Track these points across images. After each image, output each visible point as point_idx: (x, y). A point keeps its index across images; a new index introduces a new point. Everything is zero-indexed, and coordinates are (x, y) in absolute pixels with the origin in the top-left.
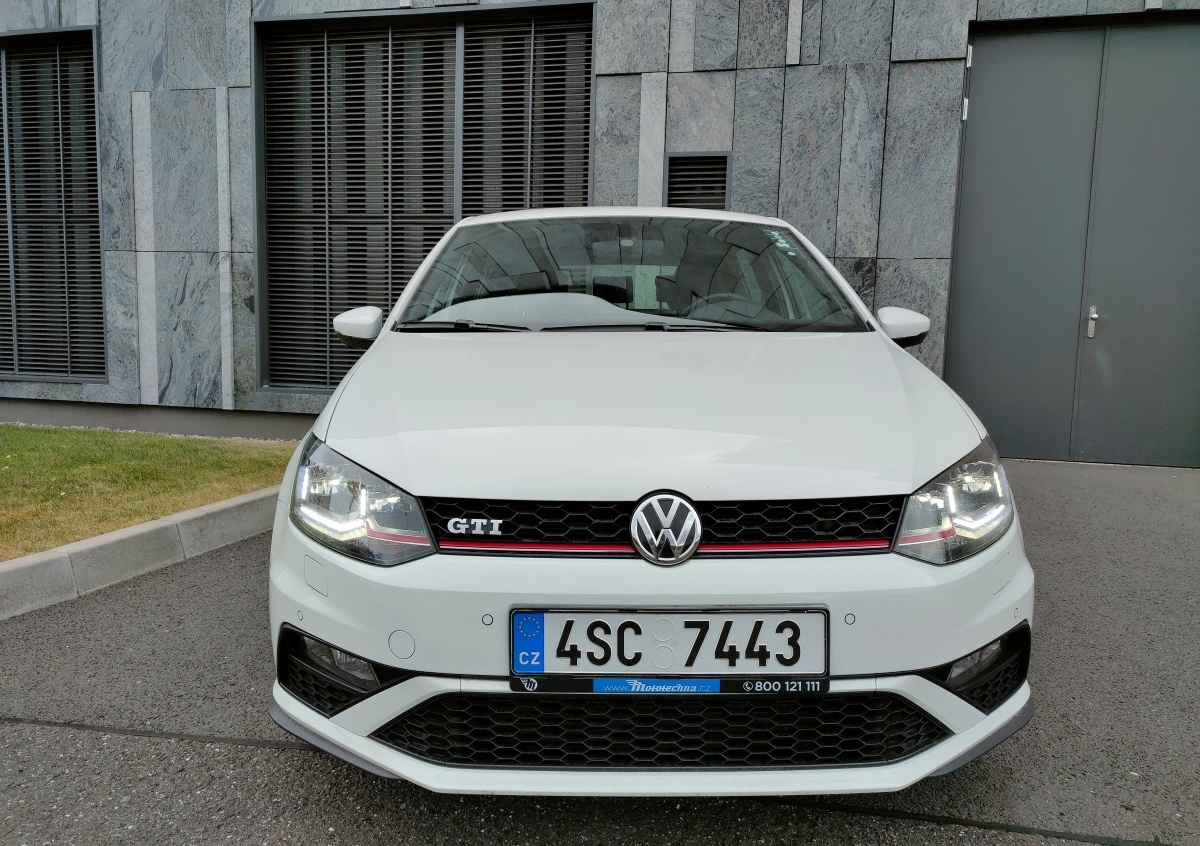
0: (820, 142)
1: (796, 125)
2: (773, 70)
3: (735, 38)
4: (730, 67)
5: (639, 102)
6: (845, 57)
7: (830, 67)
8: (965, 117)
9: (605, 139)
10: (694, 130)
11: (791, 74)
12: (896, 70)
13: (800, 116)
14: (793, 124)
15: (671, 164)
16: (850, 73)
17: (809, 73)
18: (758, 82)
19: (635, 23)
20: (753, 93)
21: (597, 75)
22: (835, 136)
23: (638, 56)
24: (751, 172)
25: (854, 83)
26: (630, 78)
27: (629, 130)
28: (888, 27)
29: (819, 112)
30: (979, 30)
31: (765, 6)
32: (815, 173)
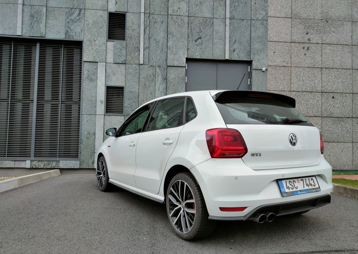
0: (149, 85)
1: (143, 80)
2: (136, 65)
3: (125, 55)
4: (124, 63)
5: (97, 70)
6: (155, 63)
7: (151, 66)
8: (186, 82)
9: (86, 80)
10: (114, 79)
11: (141, 66)
12: (169, 68)
13: (144, 78)
14: (142, 80)
15: (107, 88)
16: (157, 68)
17: (146, 67)
18: (132, 68)
19: (96, 48)
20: (131, 70)
21: (84, 61)
22: (153, 84)
23: (97, 57)
24: (131, 92)
25: (158, 70)
26: (94, 63)
27: (94, 78)
28: (166, 57)
29: (149, 77)
30: (188, 60)
31: (133, 48)
32: (149, 93)
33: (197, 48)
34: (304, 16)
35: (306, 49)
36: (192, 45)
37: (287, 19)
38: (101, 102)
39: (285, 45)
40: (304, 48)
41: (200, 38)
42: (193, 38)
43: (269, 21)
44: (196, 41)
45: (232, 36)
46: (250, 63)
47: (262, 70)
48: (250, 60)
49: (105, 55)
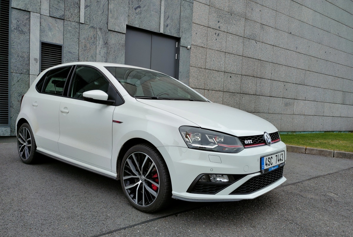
0: (90, 47)
2: (76, 23)
3: (63, 10)
4: (62, 18)
5: (30, 21)
6: (96, 25)
7: (92, 27)
9: (15, 31)
10: (50, 35)
11: (81, 26)
12: (110, 32)
13: (84, 39)
14: (83, 41)
15: (42, 45)
16: (98, 30)
17: (87, 27)
18: (71, 25)
21: (12, 8)
22: (94, 47)
23: (29, 6)
24: (70, 52)
25: (99, 33)
26: (26, 12)
27: (25, 29)
28: (107, 20)
29: (90, 39)
30: (129, 27)
31: (73, 3)
32: (89, 56)
33: (137, 17)
34: (217, 6)
35: (217, 34)
36: (132, 13)
37: (206, 6)
38: (36, 59)
39: (204, 29)
40: (216, 34)
41: (139, 7)
42: (133, 6)
43: (194, 4)
44: (136, 9)
45: (166, 12)
46: (178, 39)
47: (187, 47)
48: (178, 37)
49: (40, 5)
